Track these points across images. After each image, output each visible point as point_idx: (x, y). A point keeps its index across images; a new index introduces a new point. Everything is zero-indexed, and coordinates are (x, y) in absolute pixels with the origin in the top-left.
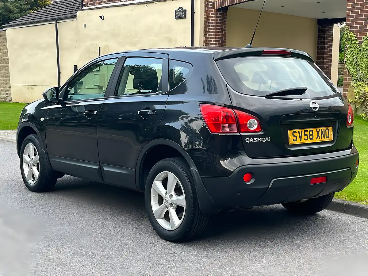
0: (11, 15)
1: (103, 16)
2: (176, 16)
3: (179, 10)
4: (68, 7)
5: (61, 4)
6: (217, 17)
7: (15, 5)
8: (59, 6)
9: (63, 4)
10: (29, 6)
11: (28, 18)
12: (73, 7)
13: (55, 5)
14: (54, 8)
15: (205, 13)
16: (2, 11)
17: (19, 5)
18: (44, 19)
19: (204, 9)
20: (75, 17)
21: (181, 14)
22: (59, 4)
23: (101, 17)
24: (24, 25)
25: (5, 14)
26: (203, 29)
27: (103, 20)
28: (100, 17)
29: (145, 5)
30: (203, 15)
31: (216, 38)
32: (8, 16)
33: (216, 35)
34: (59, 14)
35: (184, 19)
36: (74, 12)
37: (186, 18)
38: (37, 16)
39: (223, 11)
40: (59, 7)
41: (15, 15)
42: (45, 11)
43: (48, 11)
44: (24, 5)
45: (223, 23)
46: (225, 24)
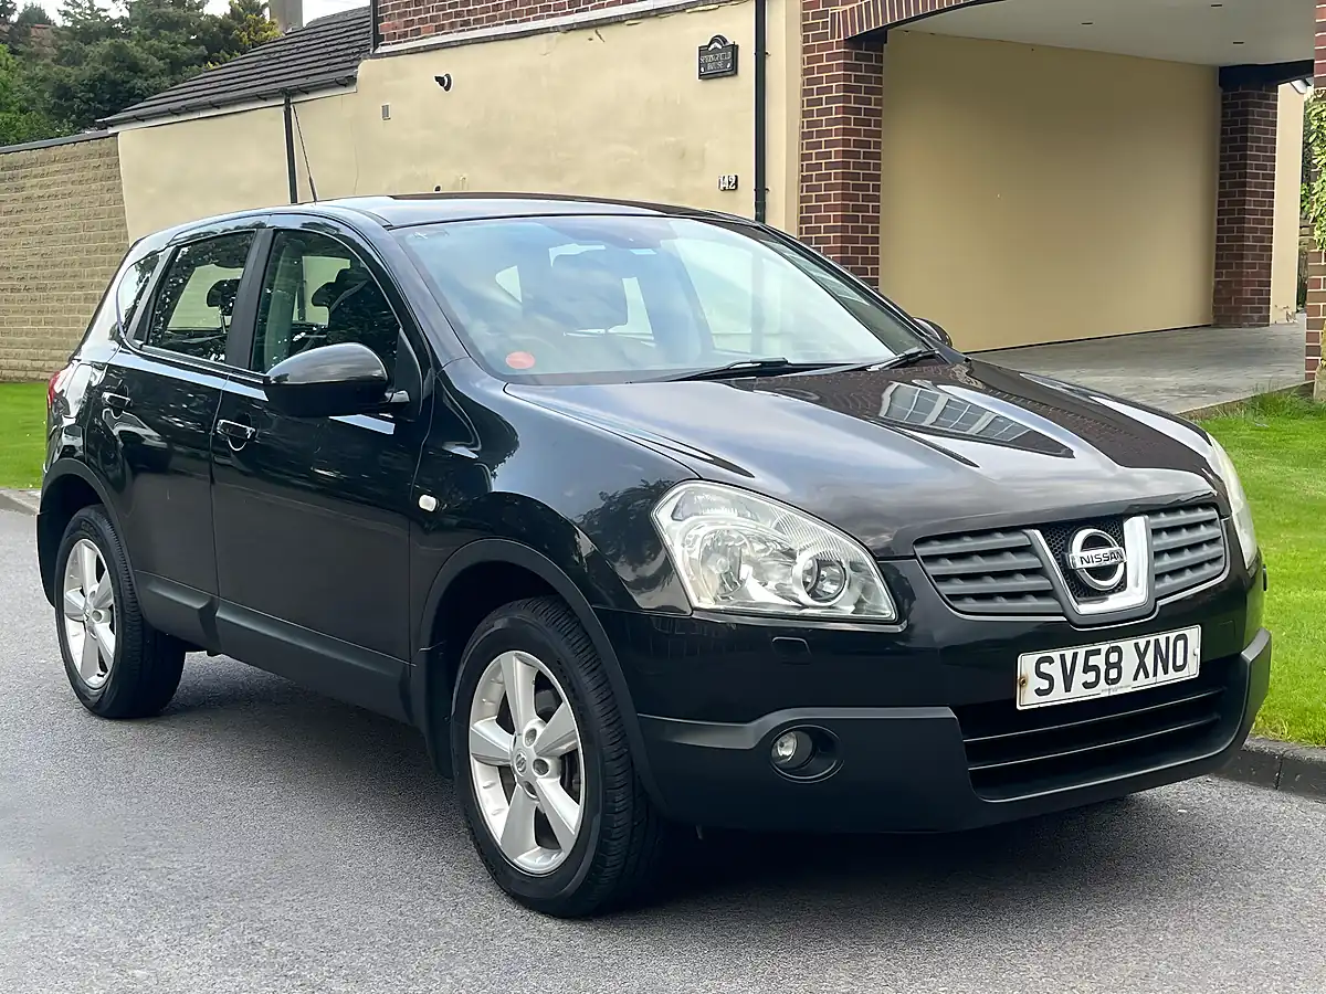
0: (139, 83)
1: (448, 76)
2: (702, 70)
3: (712, 47)
4: (330, 49)
5: (305, 38)
6: (846, 67)
7: (152, 46)
8: (300, 45)
9: (314, 36)
10: (202, 47)
11: (192, 89)
12: (347, 49)
13: (288, 41)
14: (283, 53)
15: (805, 56)
16: (106, 69)
17: (165, 45)
18: (248, 91)
19: (801, 39)
20: (351, 80)
21: (718, 61)
22: (301, 38)
23: (440, 80)
24: (178, 114)
25: (119, 76)
26: (799, 115)
27: (447, 89)
28: (437, 79)
29: (591, 33)
30: (799, 61)
31: (846, 143)
32: (128, 86)
33: (845, 132)
34: (298, 75)
35: (730, 79)
36: (349, 64)
37: (736, 73)
38: (223, 83)
39: (869, 45)
40: (298, 48)
41: (152, 80)
42: (253, 65)
43: (263, 63)
44: (184, 44)
45: (869, 91)
46: (879, 91)
